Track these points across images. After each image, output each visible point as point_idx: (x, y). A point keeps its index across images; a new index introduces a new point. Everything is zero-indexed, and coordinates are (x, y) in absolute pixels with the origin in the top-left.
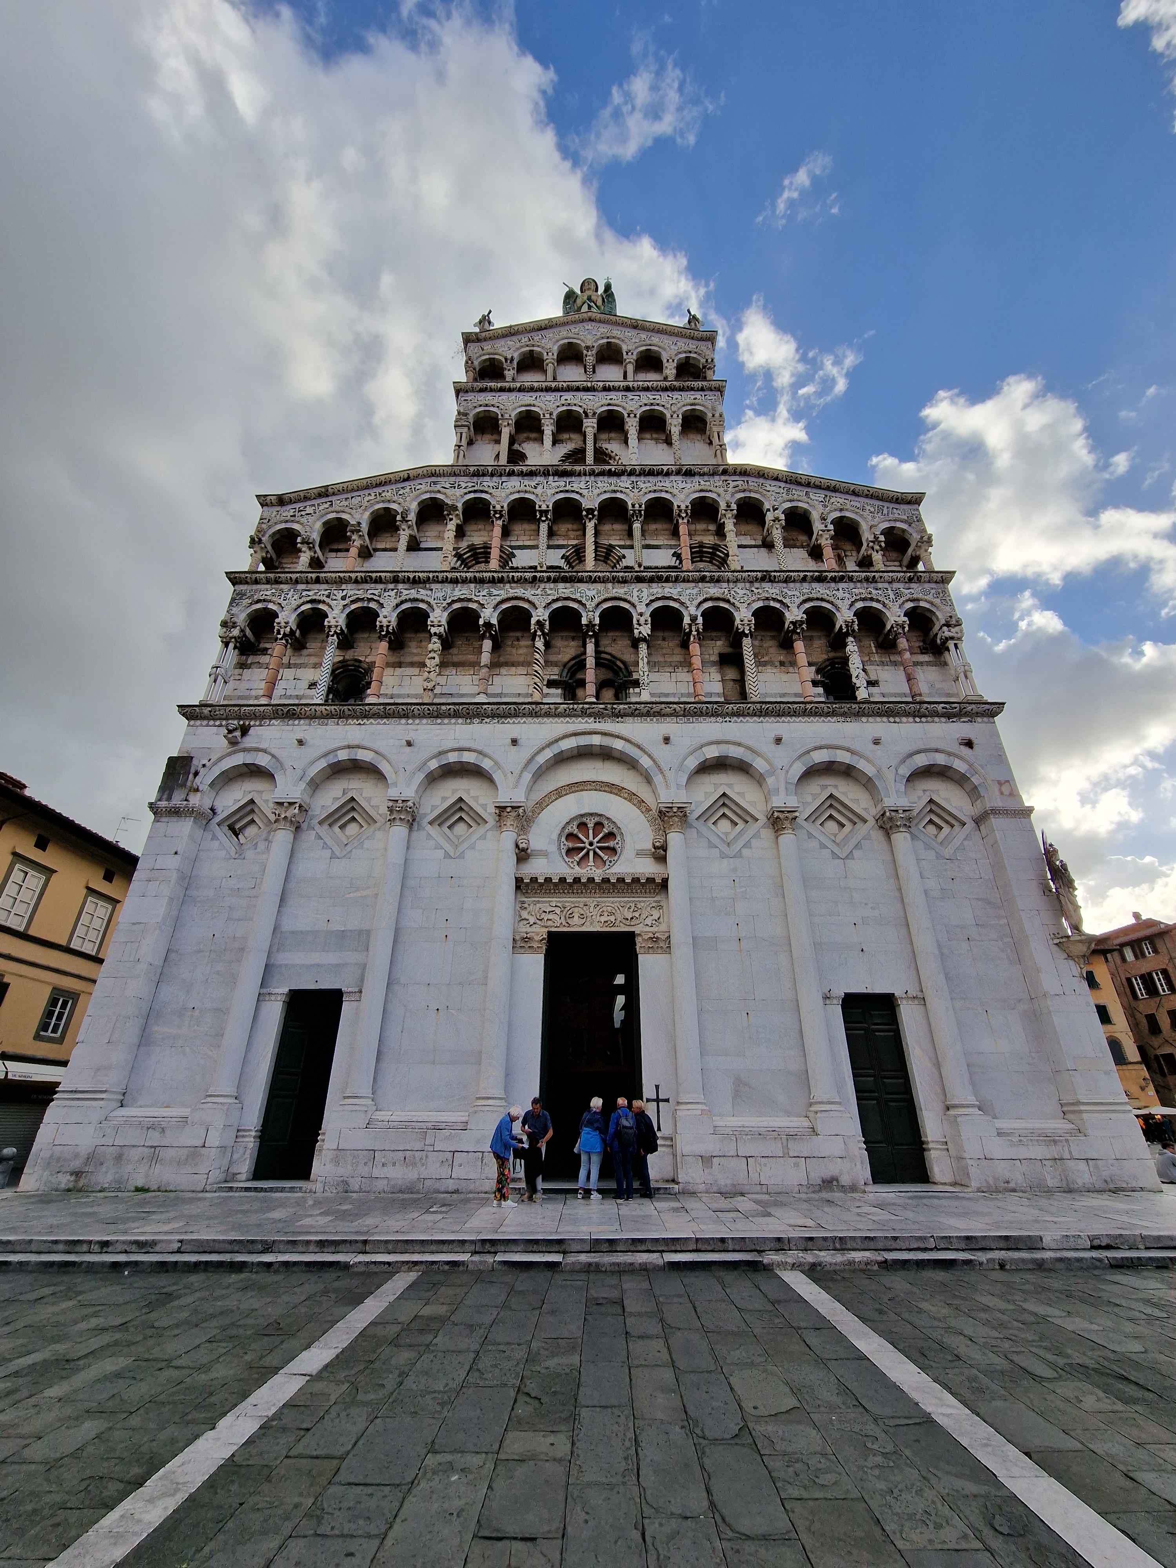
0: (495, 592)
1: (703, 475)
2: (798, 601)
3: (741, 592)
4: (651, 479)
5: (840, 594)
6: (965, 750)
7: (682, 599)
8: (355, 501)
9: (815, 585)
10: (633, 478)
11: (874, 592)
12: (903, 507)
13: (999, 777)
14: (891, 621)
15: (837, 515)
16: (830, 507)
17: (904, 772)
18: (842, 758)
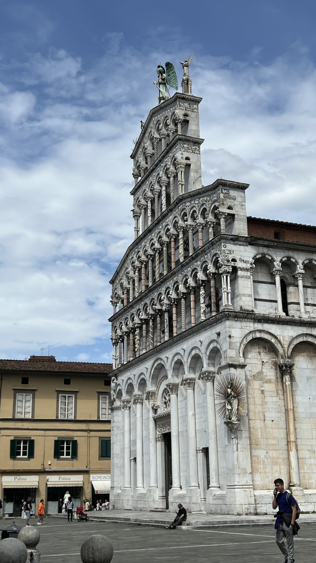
0: (143, 303)
1: (175, 208)
2: (190, 273)
4: (165, 219)
6: (219, 338)
7: (170, 286)
9: (194, 261)
10: (162, 221)
11: (206, 256)
12: (216, 190)
13: (224, 349)
14: (208, 272)
15: (202, 208)
16: (200, 205)
17: (208, 353)
18: (197, 352)
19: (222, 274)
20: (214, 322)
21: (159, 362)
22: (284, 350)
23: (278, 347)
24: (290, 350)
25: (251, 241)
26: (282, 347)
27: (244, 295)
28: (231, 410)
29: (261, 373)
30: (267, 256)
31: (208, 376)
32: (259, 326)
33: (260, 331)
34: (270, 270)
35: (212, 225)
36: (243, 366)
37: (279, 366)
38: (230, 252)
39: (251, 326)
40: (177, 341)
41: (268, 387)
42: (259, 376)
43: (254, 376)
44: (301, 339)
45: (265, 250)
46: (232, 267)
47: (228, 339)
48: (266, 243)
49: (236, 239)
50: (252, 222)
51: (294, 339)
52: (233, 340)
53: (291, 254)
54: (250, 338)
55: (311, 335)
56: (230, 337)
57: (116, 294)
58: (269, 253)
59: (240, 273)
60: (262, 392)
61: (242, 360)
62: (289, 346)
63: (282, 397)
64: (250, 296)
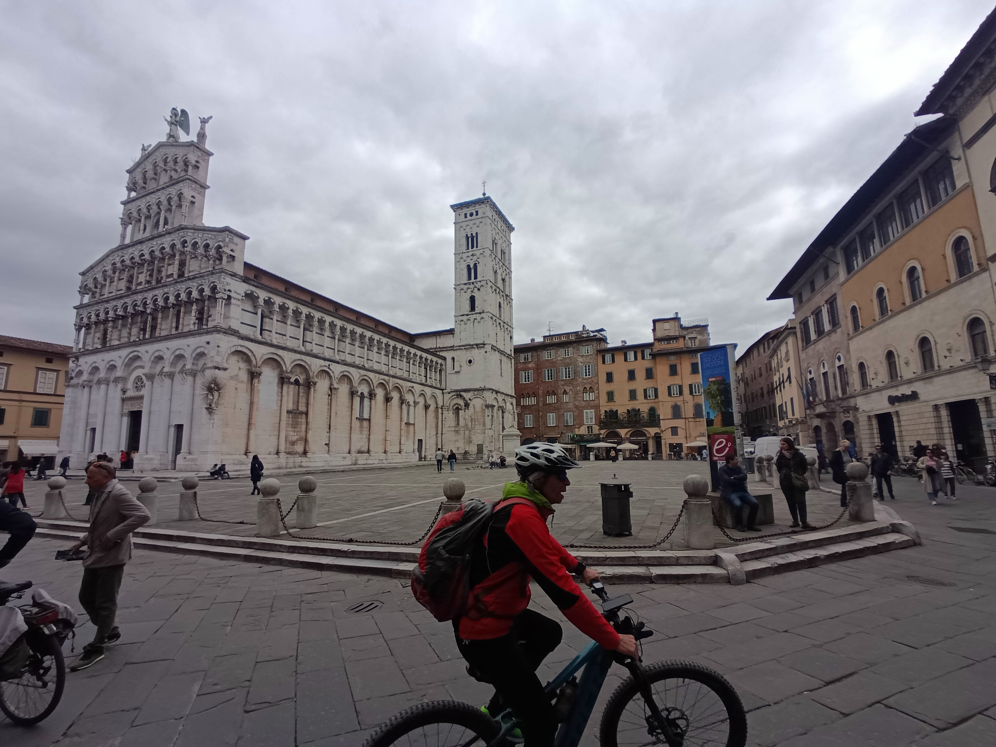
0: (122, 301)
1: (173, 232)
2: (184, 290)
3: (172, 289)
4: (161, 238)
5: (195, 284)
6: (208, 346)
7: (159, 295)
8: (99, 269)
9: (190, 281)
10: (157, 239)
11: (203, 281)
12: (223, 233)
13: (212, 355)
14: (204, 293)
15: (205, 242)
16: (203, 239)
17: (194, 355)
18: (182, 352)
19: (218, 298)
20: (205, 333)
21: (136, 353)
22: (257, 362)
23: (253, 359)
24: (261, 362)
25: (245, 280)
26: (256, 359)
27: (233, 318)
28: (213, 400)
29: (237, 375)
30: (254, 293)
31: (190, 372)
32: (241, 342)
33: (241, 346)
34: (254, 303)
35: (213, 259)
36: (225, 369)
37: (251, 373)
38: (228, 284)
39: (235, 341)
40: (161, 340)
41: (239, 386)
42: (234, 378)
43: (232, 377)
44: (270, 356)
45: (254, 289)
46: (228, 295)
47: (217, 348)
48: (256, 284)
49: (234, 275)
50: (247, 266)
51: (264, 354)
52: (220, 349)
54: (233, 349)
55: (277, 354)
56: (218, 346)
57: (86, 285)
58: (257, 291)
59: (233, 301)
60: (236, 389)
61: (225, 365)
62: (260, 359)
63: (249, 394)
64: (238, 319)
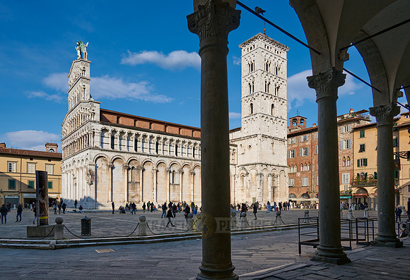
1: (79, 104)
2: (82, 130)
5: (84, 128)
6: (88, 155)
7: (77, 133)
10: (76, 108)
11: (86, 126)
14: (86, 132)
17: (85, 160)
18: (83, 158)
19: (89, 134)
20: (87, 150)
21: (74, 159)
22: (110, 161)
23: (108, 159)
25: (101, 123)
29: (101, 167)
31: (85, 167)
32: (101, 152)
33: (102, 154)
35: (88, 115)
36: (94, 165)
37: (108, 165)
38: (93, 126)
41: (103, 172)
44: (116, 157)
46: (93, 132)
49: (95, 122)
52: (91, 157)
53: (115, 128)
54: (98, 156)
55: (120, 156)
58: (107, 127)
59: (96, 134)
60: (101, 173)
62: (112, 159)
63: (108, 175)
64: (99, 142)
